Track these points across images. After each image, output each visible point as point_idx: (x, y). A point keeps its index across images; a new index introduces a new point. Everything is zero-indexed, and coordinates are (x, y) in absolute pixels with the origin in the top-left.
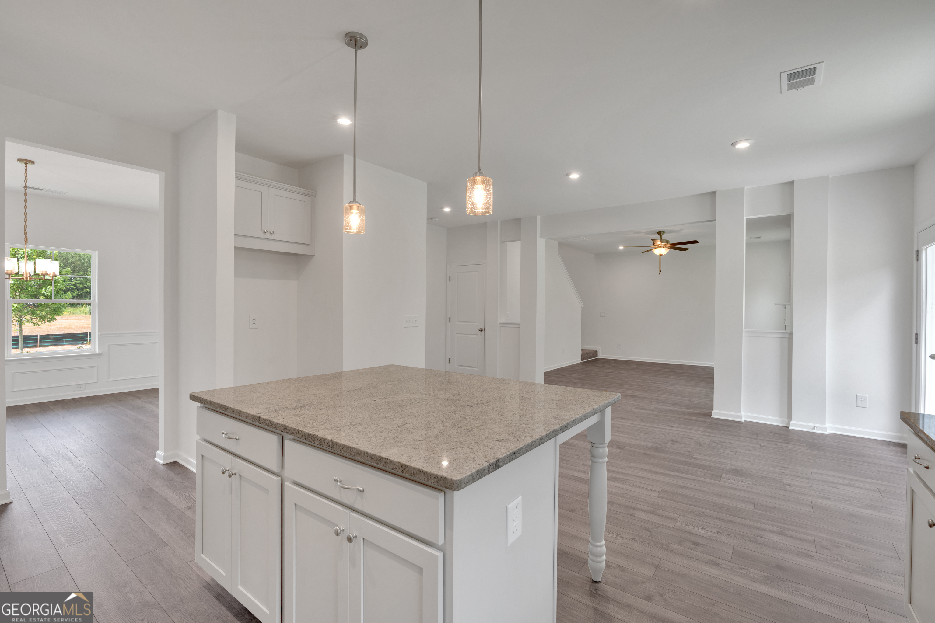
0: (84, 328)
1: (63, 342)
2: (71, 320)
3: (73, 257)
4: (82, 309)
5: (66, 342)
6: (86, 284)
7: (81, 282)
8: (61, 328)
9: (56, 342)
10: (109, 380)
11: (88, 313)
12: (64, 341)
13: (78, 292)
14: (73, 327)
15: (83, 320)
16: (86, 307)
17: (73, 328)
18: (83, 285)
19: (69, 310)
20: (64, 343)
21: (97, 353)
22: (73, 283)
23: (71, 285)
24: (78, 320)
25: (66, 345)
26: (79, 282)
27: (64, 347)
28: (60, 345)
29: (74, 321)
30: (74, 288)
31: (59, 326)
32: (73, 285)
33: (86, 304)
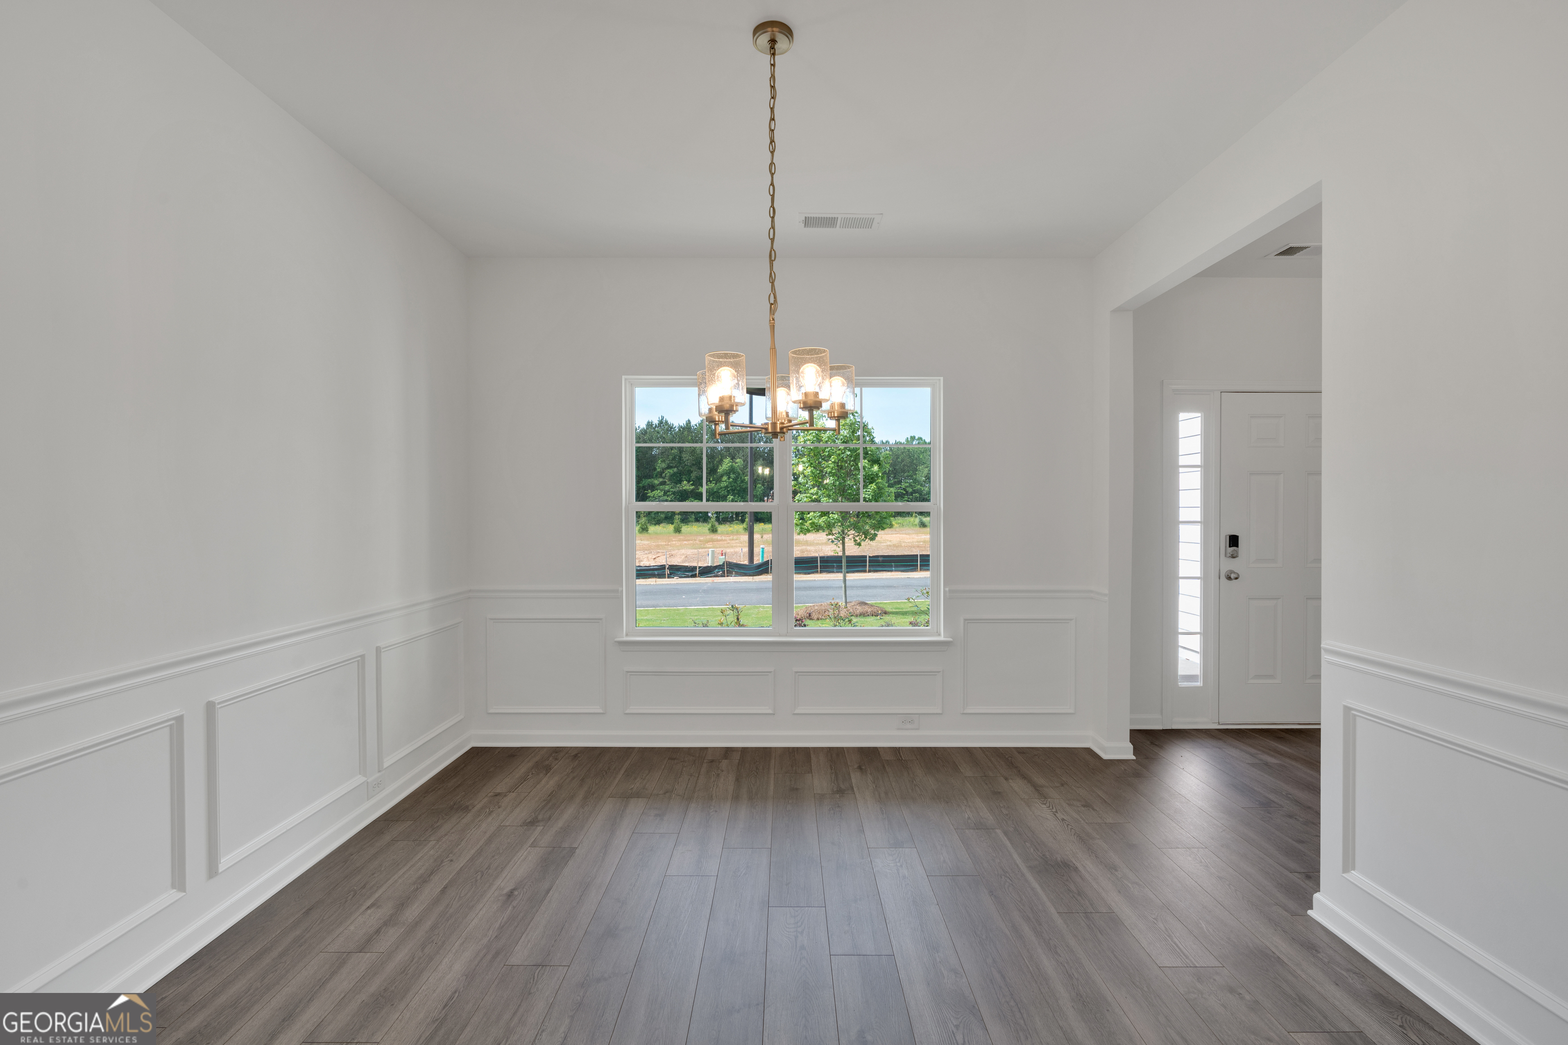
0: (914, 547)
1: (891, 566)
2: (901, 534)
3: (903, 453)
4: (912, 519)
5: (896, 566)
6: (915, 487)
7: (910, 485)
8: (890, 546)
9: (885, 566)
10: (965, 712)
11: (918, 525)
12: (893, 566)
13: (908, 498)
14: (903, 545)
15: (913, 535)
16: (916, 517)
17: (902, 547)
18: (912, 488)
19: (899, 521)
20: (894, 569)
21: (942, 638)
22: (903, 486)
23: (901, 490)
24: (908, 534)
25: (896, 571)
26: (908, 484)
27: (893, 573)
28: (888, 571)
29: (904, 536)
30: (904, 492)
31: (889, 543)
32: (903, 488)
33: (916, 513)
